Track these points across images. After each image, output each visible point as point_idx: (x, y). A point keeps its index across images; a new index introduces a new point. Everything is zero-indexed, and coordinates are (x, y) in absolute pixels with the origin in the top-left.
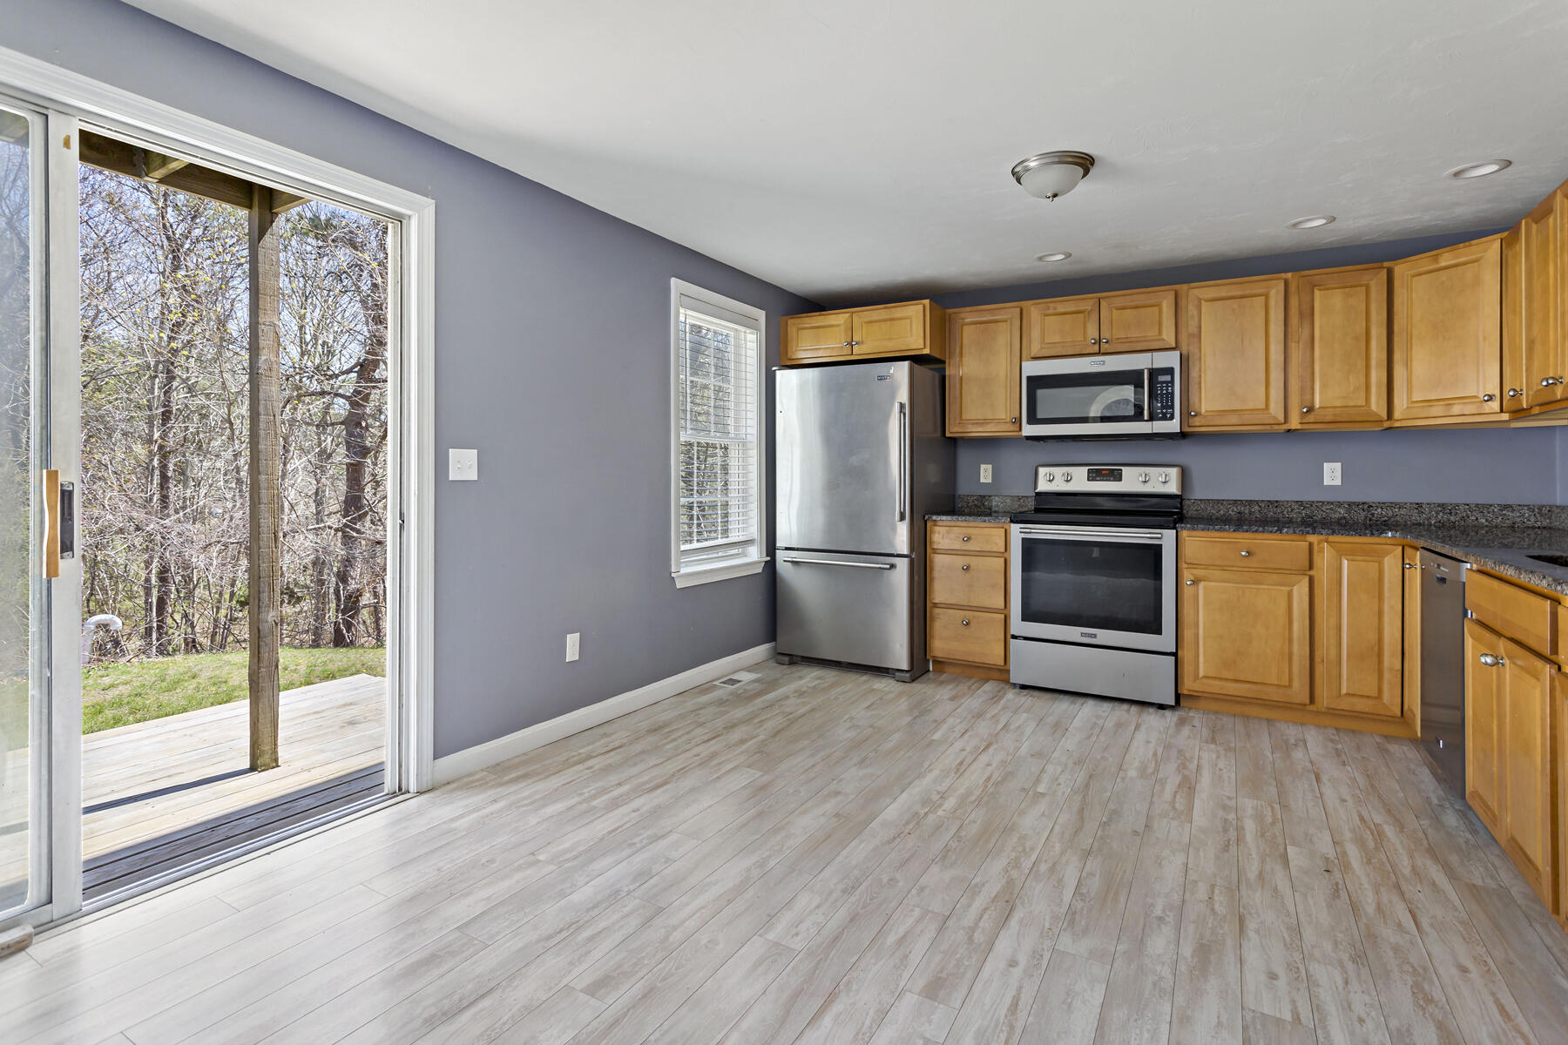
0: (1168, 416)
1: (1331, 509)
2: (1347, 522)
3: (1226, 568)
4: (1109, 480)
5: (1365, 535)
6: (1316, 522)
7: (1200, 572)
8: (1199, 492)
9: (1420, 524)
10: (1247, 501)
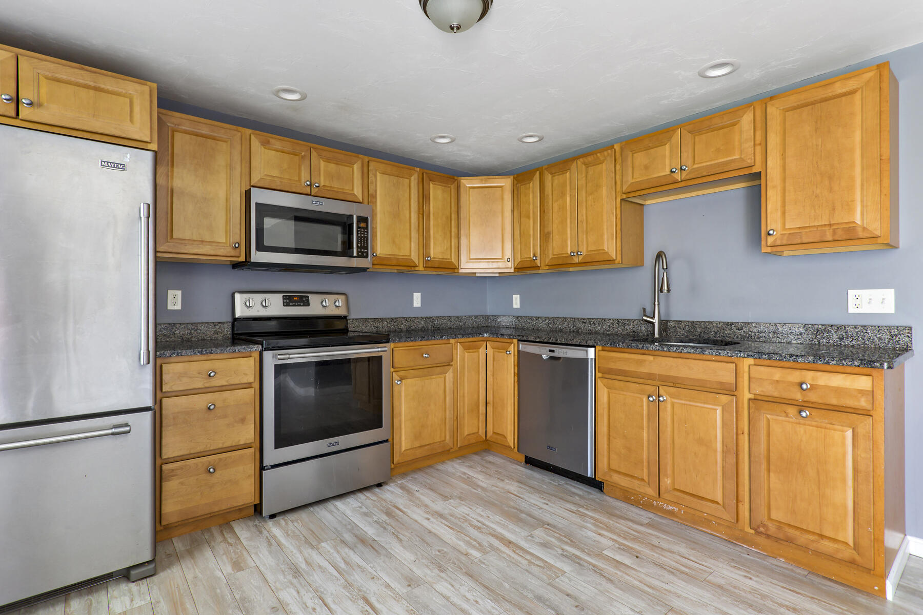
0: (365, 254)
1: (418, 322)
2: (426, 331)
3: (416, 368)
4: (300, 306)
6: (412, 330)
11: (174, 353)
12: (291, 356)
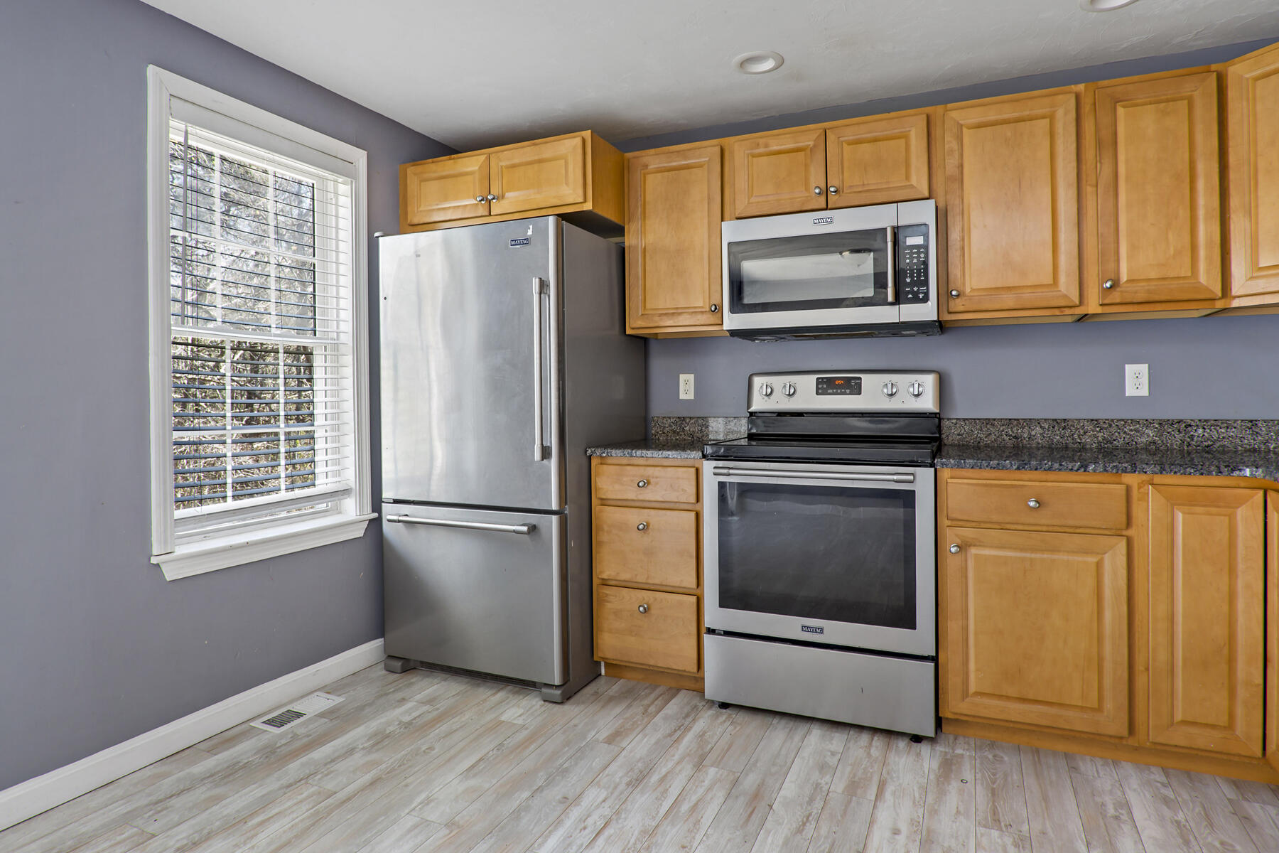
0: (921, 296)
1: (1137, 430)
2: (1157, 449)
3: (1008, 526)
4: (844, 394)
5: (1210, 473)
6: (1117, 448)
7: (968, 533)
8: (962, 409)
9: (1254, 450)
10: (1025, 420)
11: (604, 453)
12: (731, 471)
